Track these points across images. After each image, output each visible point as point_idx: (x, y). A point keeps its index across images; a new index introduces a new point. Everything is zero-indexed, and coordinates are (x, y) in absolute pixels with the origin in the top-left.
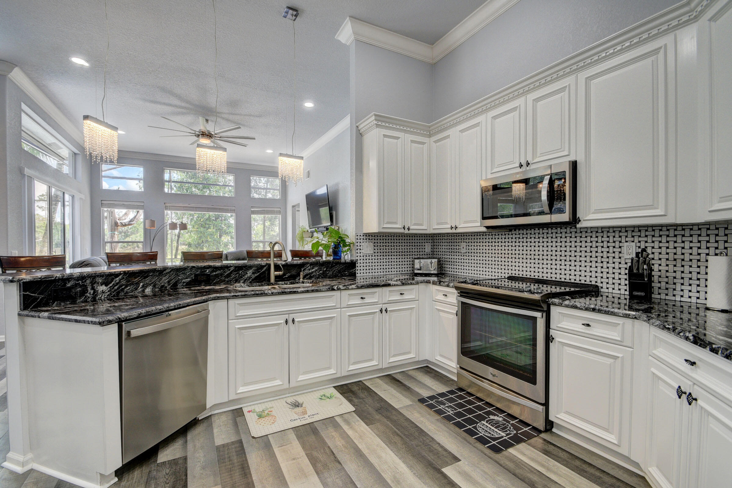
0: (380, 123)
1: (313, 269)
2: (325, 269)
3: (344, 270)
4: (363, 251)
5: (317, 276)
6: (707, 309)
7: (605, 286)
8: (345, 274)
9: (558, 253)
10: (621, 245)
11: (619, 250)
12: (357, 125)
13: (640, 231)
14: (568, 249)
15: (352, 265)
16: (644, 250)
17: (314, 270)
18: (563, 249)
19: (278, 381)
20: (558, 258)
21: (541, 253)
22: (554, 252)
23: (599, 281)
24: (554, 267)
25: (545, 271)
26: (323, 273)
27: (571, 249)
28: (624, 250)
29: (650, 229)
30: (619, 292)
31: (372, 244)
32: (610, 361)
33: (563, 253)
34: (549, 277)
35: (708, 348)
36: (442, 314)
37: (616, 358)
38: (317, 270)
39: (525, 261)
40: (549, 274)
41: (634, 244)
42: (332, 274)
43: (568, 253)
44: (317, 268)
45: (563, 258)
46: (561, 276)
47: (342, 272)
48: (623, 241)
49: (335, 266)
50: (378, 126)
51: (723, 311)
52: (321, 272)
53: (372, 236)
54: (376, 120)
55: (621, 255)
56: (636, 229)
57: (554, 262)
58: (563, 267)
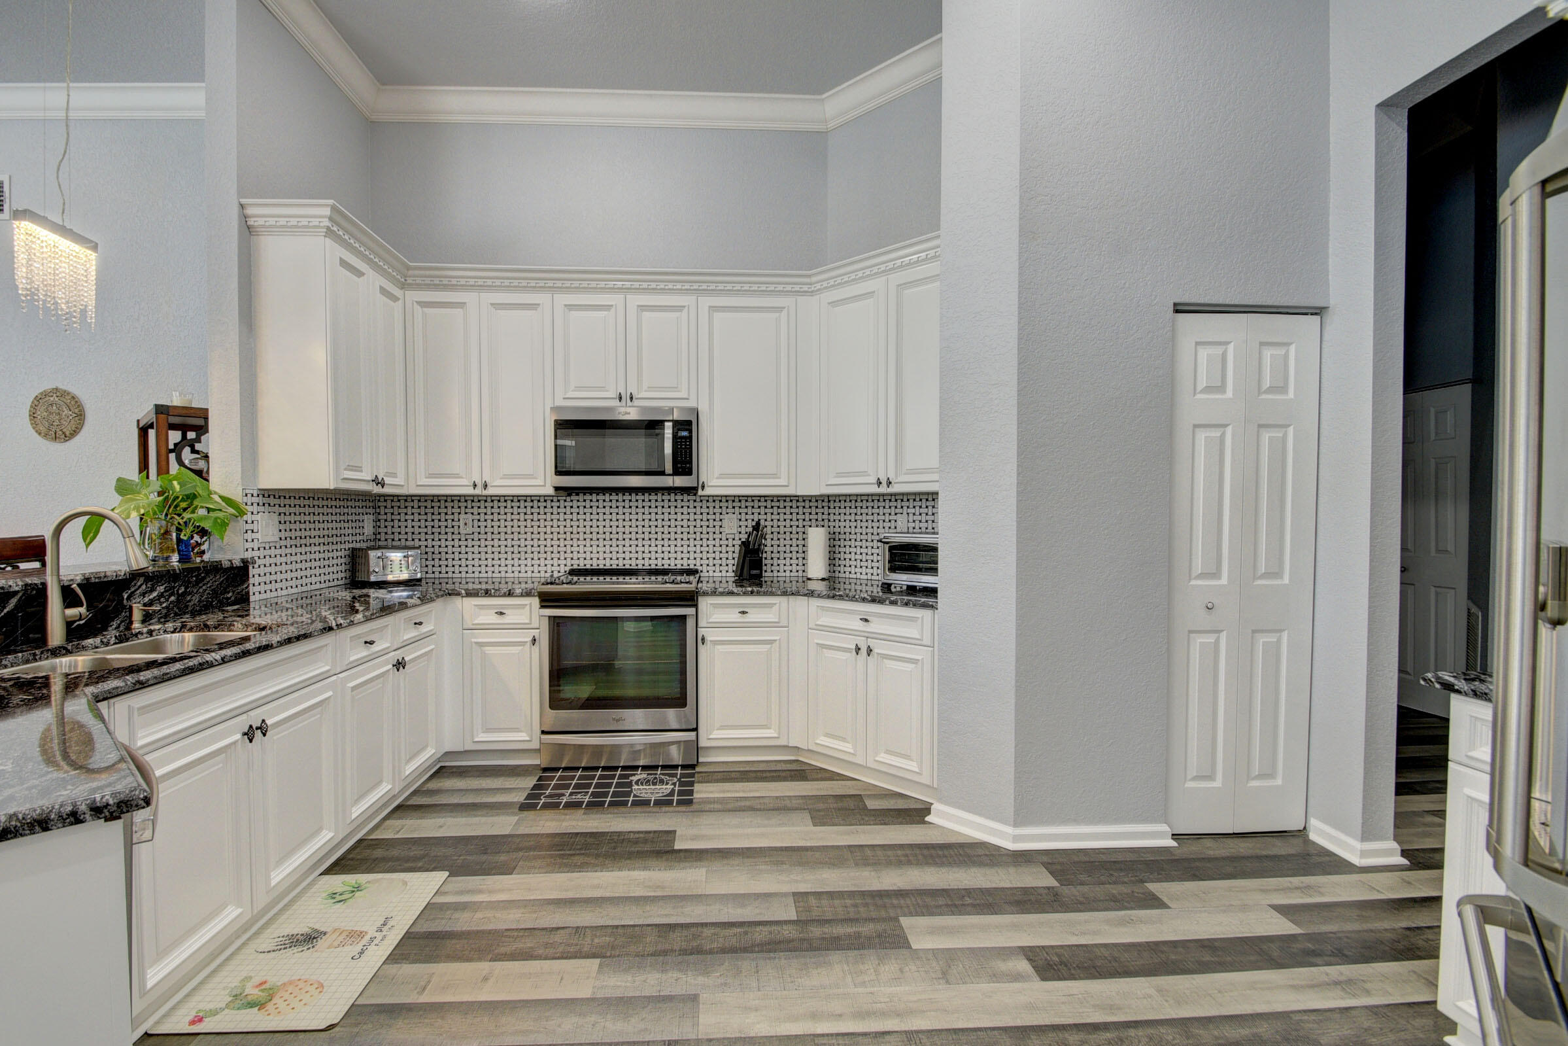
0: (335, 229)
1: (153, 590)
2: (182, 590)
3: (225, 589)
4: (258, 536)
5: (164, 611)
6: (809, 579)
7: (705, 568)
8: (228, 599)
9: (647, 530)
10: (722, 517)
11: (720, 523)
12: (243, 201)
13: (740, 501)
14: (660, 523)
15: (239, 574)
16: (758, 523)
17: (155, 594)
18: (653, 523)
19: (230, 908)
20: (647, 536)
21: (621, 530)
22: (640, 527)
23: (698, 564)
24: (640, 549)
25: (627, 555)
26: (178, 601)
27: (664, 523)
28: (725, 523)
29: (763, 499)
30: (720, 574)
31: (276, 518)
32: (764, 648)
33: (653, 530)
34: (634, 564)
35: (887, 602)
36: (488, 649)
37: (771, 642)
38: (162, 593)
39: (608, 543)
40: (634, 559)
41: (735, 516)
42: (200, 601)
43: (659, 530)
44: (161, 589)
45: (653, 536)
46: (664, 562)
47: (221, 594)
48: (724, 512)
49: (204, 578)
50: (329, 233)
51: (823, 579)
52: (172, 598)
53: (285, 497)
54: (331, 219)
55: (722, 530)
56: (737, 499)
57: (640, 543)
58: (653, 549)
